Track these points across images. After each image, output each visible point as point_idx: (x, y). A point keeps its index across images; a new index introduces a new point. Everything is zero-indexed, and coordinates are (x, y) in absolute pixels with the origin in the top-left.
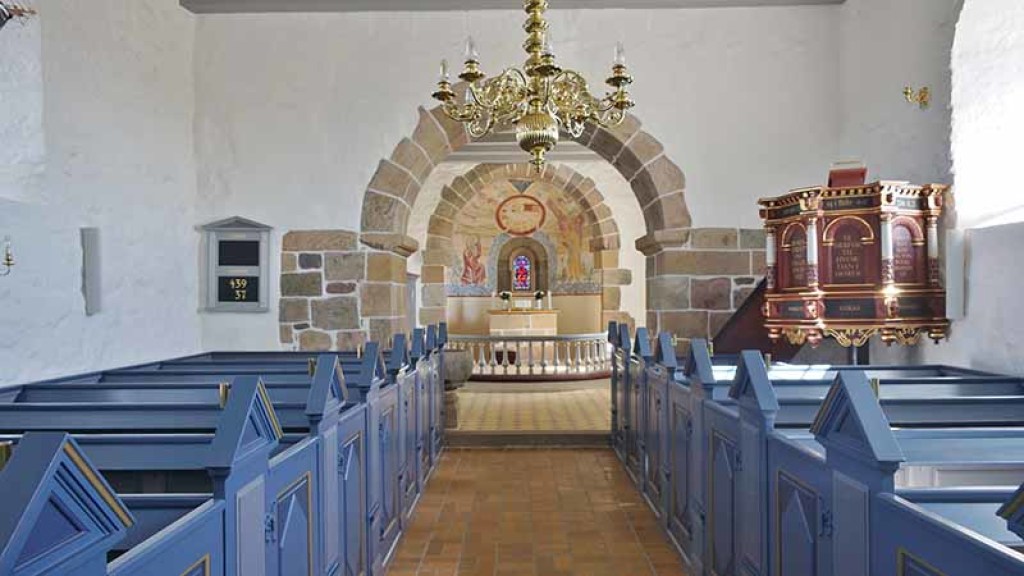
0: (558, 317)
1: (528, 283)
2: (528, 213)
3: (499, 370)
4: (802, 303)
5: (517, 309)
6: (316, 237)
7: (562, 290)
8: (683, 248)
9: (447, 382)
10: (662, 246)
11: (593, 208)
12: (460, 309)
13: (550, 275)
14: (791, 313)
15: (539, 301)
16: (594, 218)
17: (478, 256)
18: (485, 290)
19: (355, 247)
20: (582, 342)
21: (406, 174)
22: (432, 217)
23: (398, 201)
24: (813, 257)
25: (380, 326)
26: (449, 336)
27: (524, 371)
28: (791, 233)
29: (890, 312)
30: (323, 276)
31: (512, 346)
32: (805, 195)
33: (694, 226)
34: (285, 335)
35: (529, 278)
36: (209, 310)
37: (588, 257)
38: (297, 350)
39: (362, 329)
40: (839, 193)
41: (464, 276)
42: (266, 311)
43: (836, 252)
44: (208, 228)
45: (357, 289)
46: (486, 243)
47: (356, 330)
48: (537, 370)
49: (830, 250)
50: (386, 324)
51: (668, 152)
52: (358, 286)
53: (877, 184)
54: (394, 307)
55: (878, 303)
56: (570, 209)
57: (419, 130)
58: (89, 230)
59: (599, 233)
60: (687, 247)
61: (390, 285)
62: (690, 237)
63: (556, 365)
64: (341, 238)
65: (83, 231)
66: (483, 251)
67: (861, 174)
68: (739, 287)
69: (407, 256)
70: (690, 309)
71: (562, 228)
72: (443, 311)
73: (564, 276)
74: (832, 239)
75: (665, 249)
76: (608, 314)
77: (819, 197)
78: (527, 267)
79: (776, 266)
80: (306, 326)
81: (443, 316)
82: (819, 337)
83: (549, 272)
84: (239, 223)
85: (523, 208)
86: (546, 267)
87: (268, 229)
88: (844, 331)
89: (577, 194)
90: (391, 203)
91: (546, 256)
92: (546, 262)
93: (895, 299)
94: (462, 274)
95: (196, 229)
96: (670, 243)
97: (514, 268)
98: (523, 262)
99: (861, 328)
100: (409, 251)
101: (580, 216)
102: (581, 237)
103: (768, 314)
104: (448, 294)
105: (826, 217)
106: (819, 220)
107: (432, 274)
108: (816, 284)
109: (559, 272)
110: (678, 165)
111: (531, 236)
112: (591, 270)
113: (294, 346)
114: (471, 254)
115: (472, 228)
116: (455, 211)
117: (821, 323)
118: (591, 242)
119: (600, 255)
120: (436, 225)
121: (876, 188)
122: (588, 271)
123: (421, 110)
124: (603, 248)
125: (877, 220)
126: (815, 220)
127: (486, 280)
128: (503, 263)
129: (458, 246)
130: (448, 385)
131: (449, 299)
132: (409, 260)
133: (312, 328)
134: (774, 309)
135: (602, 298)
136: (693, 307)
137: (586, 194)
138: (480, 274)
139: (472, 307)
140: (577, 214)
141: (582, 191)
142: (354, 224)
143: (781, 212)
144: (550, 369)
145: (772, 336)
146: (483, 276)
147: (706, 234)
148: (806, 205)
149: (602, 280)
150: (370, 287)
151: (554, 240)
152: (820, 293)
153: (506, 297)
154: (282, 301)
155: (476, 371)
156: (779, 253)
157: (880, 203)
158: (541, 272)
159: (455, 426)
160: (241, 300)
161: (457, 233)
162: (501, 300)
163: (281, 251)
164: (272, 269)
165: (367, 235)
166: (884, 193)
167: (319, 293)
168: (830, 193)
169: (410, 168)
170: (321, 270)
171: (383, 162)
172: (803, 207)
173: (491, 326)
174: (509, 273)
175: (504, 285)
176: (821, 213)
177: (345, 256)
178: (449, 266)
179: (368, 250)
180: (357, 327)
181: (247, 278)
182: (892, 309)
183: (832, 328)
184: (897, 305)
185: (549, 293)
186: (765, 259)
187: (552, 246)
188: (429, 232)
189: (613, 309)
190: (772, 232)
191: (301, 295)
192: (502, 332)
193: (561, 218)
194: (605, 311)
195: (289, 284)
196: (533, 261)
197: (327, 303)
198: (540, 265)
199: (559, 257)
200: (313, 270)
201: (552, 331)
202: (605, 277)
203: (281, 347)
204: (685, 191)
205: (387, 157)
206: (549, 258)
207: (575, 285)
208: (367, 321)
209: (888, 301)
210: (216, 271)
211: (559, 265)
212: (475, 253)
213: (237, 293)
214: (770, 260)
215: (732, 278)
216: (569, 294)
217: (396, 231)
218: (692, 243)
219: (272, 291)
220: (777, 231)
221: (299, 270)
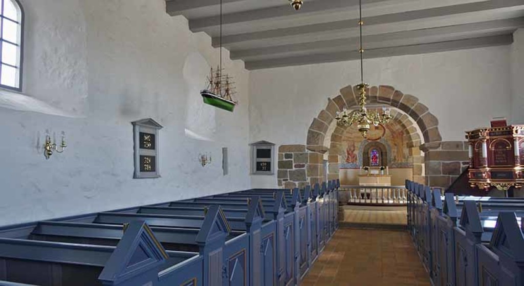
0: (391, 178)
1: (378, 162)
2: (377, 131)
3: (363, 201)
4: (481, 173)
5: (372, 174)
6: (291, 147)
7: (394, 166)
8: (438, 150)
9: (340, 202)
10: (428, 149)
11: (408, 128)
12: (346, 174)
13: (388, 159)
14: (478, 176)
15: (382, 171)
16: (408, 133)
17: (354, 150)
18: (357, 166)
19: (305, 150)
20: (401, 189)
21: (323, 123)
22: (333, 134)
23: (320, 134)
24: (485, 155)
25: (314, 180)
26: (341, 186)
27: (374, 201)
28: (478, 145)
29: (518, 176)
30: (293, 162)
31: (368, 191)
32: (481, 131)
33: (443, 140)
34: (280, 183)
35: (378, 160)
36: (254, 174)
37: (406, 151)
38: (284, 188)
39: (307, 181)
40: (496, 129)
41: (347, 159)
42: (273, 174)
43: (495, 153)
44: (253, 145)
45: (306, 166)
46: (358, 145)
47: (305, 182)
48: (380, 202)
49: (493, 152)
50: (317, 179)
51: (430, 111)
52: (306, 165)
53: (511, 126)
54: (319, 174)
55: (513, 173)
56: (397, 128)
57: (328, 108)
58: (225, 148)
59: (411, 139)
60: (440, 149)
61: (318, 165)
62: (441, 146)
63: (388, 199)
64: (299, 148)
65: (223, 149)
66: (356, 148)
67: (504, 123)
68: (464, 166)
69: (324, 153)
70: (442, 175)
71: (393, 137)
72: (338, 175)
73: (395, 159)
74: (493, 148)
75: (431, 150)
76: (416, 177)
77: (487, 131)
78: (377, 155)
79: (473, 158)
80: (287, 180)
81: (338, 177)
82: (489, 186)
83: (388, 157)
84: (264, 143)
85: (374, 128)
86: (386, 155)
87: (274, 145)
88: (500, 184)
89: (400, 122)
90: (318, 134)
91: (386, 150)
92: (386, 152)
93: (521, 172)
94: (346, 159)
95: (249, 145)
96: (431, 148)
97: (371, 156)
98: (375, 153)
99: (507, 183)
100: (324, 152)
101: (402, 132)
102: (402, 142)
103: (470, 177)
104: (340, 167)
105: (490, 139)
106: (487, 140)
107: (333, 159)
108: (487, 165)
109: (393, 157)
110: (435, 116)
111: (378, 141)
112: (408, 157)
113: (283, 187)
114: (350, 150)
115: (350, 138)
116: (343, 131)
117: (488, 181)
118: (407, 143)
119: (412, 150)
120: (334, 138)
121: (511, 128)
122: (406, 157)
123: (329, 99)
124: (413, 146)
125: (512, 140)
126: (485, 140)
127: (358, 161)
128: (366, 154)
129: (344, 146)
130: (340, 204)
131: (340, 170)
132: (324, 155)
133: (289, 181)
134: (472, 175)
135: (413, 170)
136: (443, 174)
137: (404, 122)
138: (354, 159)
139: (351, 173)
140: (400, 131)
141: (402, 121)
142: (304, 142)
143: (474, 136)
144: (386, 202)
145: (472, 186)
146: (356, 159)
147: (448, 144)
148: (481, 135)
149: (413, 161)
150: (310, 166)
151: (389, 142)
152: (488, 169)
153: (367, 169)
154: (278, 171)
155: (352, 201)
156: (474, 152)
157: (513, 133)
158: (384, 157)
159: (343, 220)
160: (264, 170)
161: (344, 140)
162: (364, 170)
163: (278, 153)
164: (275, 159)
165: (309, 147)
166: (514, 129)
167: (292, 168)
168: (492, 130)
169: (325, 121)
170: (292, 159)
171: (315, 119)
172: (480, 135)
173: (360, 181)
174: (369, 158)
175: (366, 163)
176: (488, 137)
177: (301, 154)
178: (340, 155)
179: (310, 152)
180: (306, 180)
181: (267, 162)
182: (519, 175)
183: (495, 183)
184: (521, 174)
185: (387, 167)
186: (468, 155)
187: (389, 146)
188: (331, 141)
189: (419, 175)
190: (471, 144)
191: (285, 168)
192: (365, 185)
193: (393, 132)
194: (414, 176)
195: (281, 165)
196: (380, 152)
197: (294, 172)
198: (383, 154)
199: (393, 150)
200: (290, 159)
201: (389, 184)
202: (414, 160)
203: (277, 187)
204: (438, 126)
205: (316, 117)
206: (388, 151)
207: (401, 164)
208: (309, 178)
209: (517, 172)
210: (256, 160)
211: (392, 154)
212: (352, 149)
213: (262, 167)
214: (470, 155)
215: (461, 162)
216: (398, 168)
217: (320, 145)
218: (442, 147)
219: (275, 167)
220: (473, 144)
221: (284, 159)
